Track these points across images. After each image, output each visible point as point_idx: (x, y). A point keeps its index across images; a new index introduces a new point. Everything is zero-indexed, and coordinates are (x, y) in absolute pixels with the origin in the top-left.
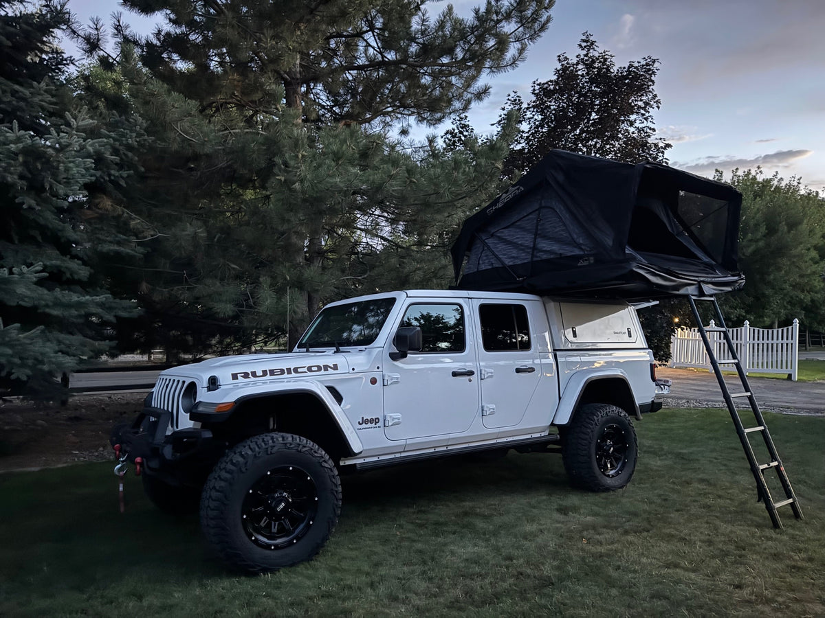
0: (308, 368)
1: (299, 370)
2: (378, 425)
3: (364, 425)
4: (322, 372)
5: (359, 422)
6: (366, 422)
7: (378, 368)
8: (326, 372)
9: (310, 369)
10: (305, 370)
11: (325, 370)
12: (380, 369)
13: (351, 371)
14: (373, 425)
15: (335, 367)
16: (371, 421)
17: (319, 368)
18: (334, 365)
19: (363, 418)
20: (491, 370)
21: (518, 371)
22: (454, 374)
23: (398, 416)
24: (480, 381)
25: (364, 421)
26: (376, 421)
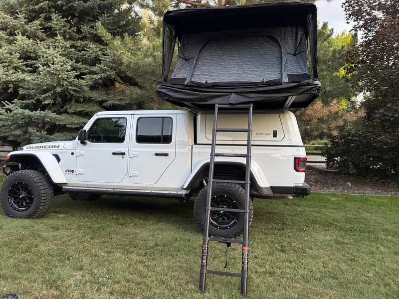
1: (46, 147)
3: (67, 173)
4: (53, 148)
5: (66, 171)
6: (69, 171)
8: (55, 149)
9: (49, 147)
12: (76, 149)
13: (64, 149)
14: (72, 173)
15: (58, 147)
16: (71, 171)
18: (58, 145)
19: (67, 169)
20: (137, 153)
21: (157, 155)
22: (114, 154)
23: (82, 171)
24: (129, 158)
25: (68, 171)
26: (73, 171)
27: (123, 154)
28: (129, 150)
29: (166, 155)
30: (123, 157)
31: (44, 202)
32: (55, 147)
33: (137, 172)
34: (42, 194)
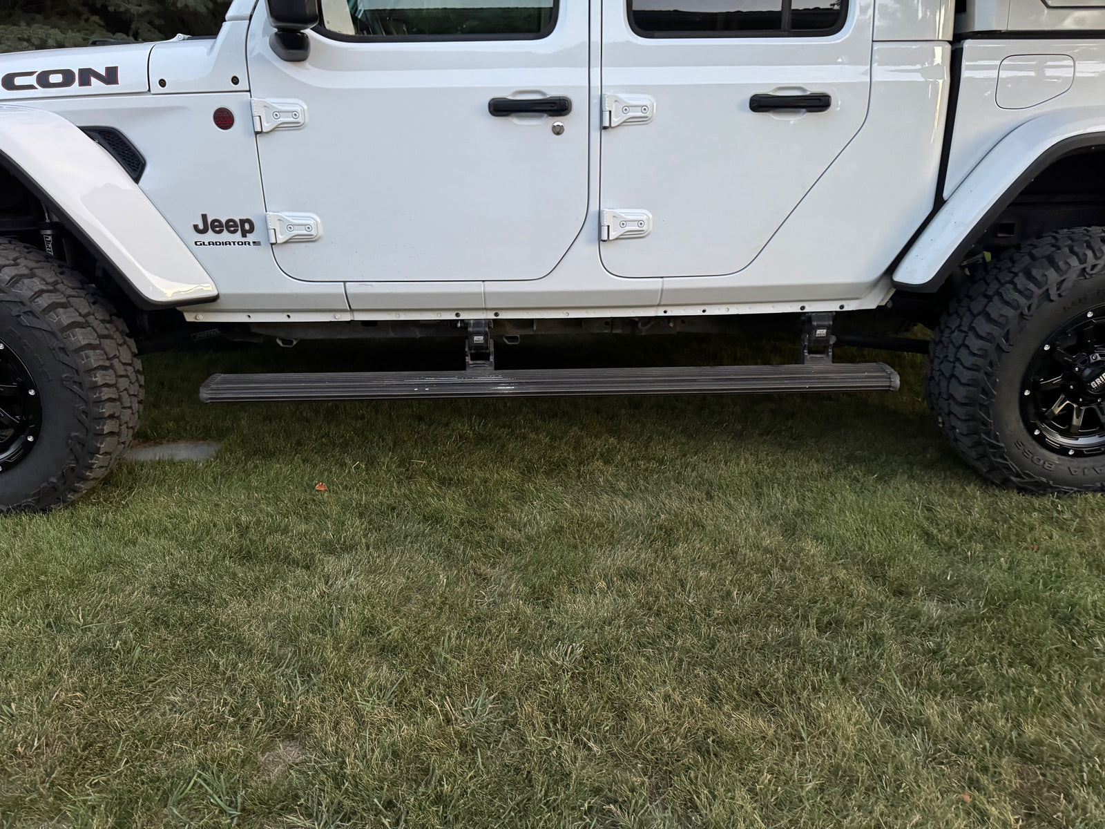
0: (39, 77)
1: (18, 81)
2: (250, 238)
3: (210, 236)
4: (75, 88)
5: (196, 227)
6: (217, 226)
7: (235, 80)
8: (85, 90)
9: (43, 80)
10: (32, 80)
11: (81, 84)
12: (243, 85)
13: (156, 87)
14: (238, 237)
15: (111, 76)
16: (231, 226)
17: (68, 78)
18: (107, 69)
19: (204, 217)
20: (645, 100)
21: (761, 104)
22: (501, 108)
23: (311, 220)
24: (595, 134)
25: (209, 226)
26: (244, 227)
27: (558, 107)
28: (595, 82)
29: (818, 103)
30: (558, 131)
31: (112, 417)
32: (85, 81)
33: (643, 214)
34: (91, 371)
